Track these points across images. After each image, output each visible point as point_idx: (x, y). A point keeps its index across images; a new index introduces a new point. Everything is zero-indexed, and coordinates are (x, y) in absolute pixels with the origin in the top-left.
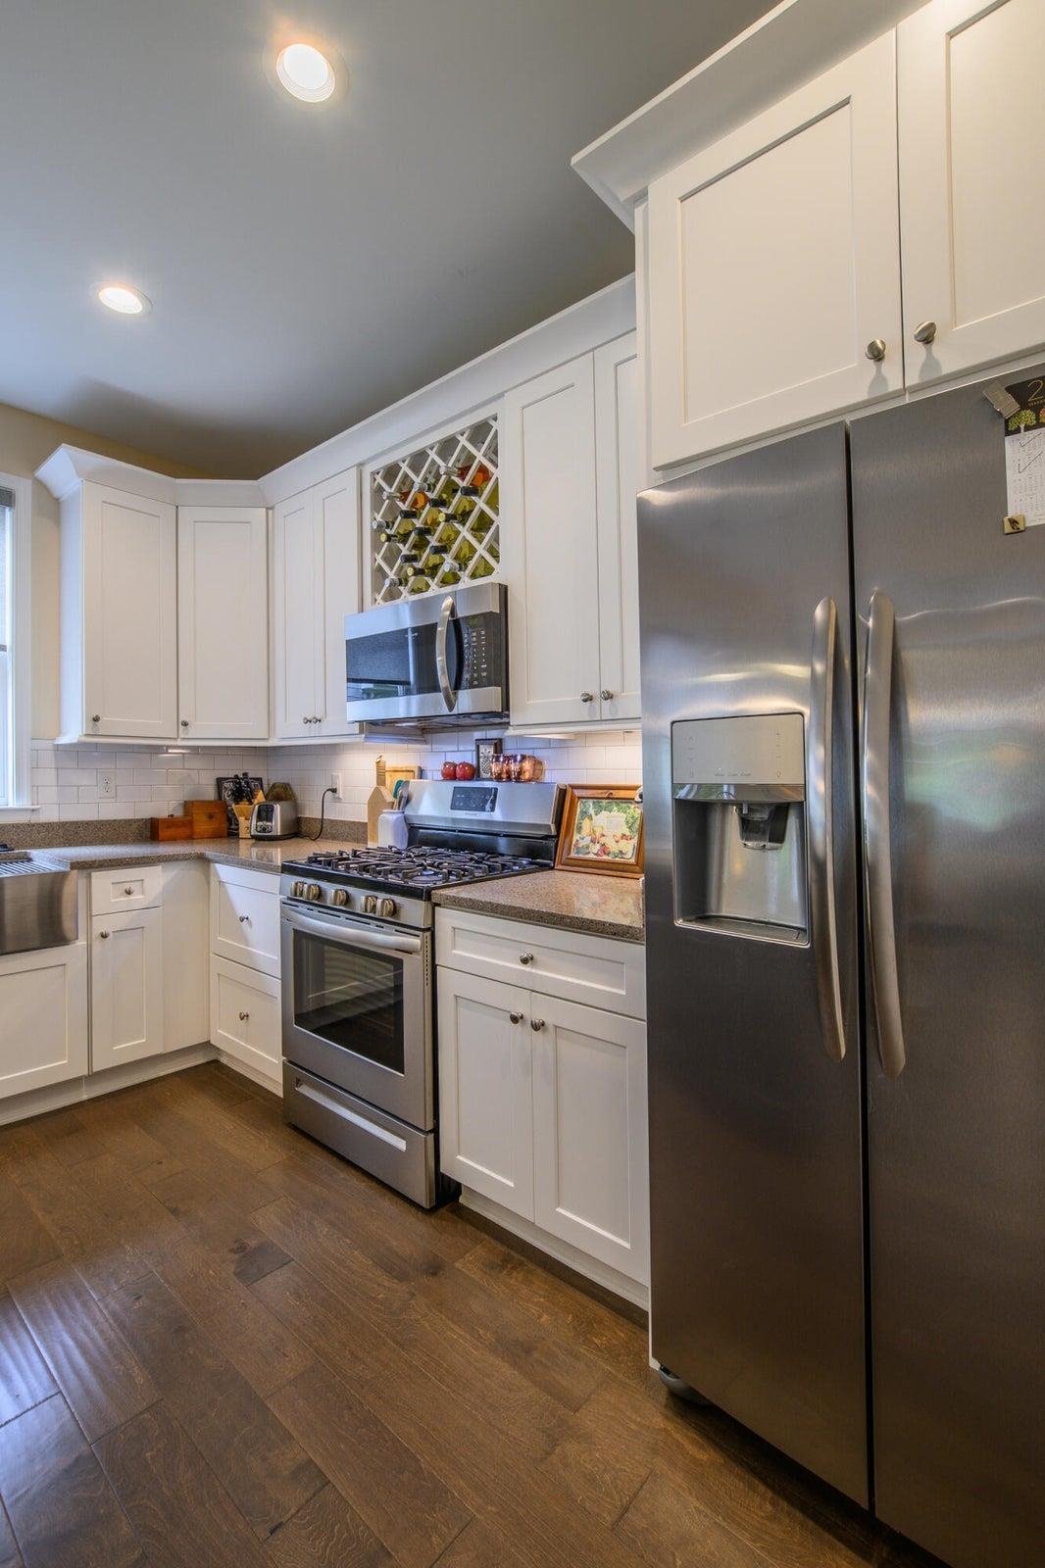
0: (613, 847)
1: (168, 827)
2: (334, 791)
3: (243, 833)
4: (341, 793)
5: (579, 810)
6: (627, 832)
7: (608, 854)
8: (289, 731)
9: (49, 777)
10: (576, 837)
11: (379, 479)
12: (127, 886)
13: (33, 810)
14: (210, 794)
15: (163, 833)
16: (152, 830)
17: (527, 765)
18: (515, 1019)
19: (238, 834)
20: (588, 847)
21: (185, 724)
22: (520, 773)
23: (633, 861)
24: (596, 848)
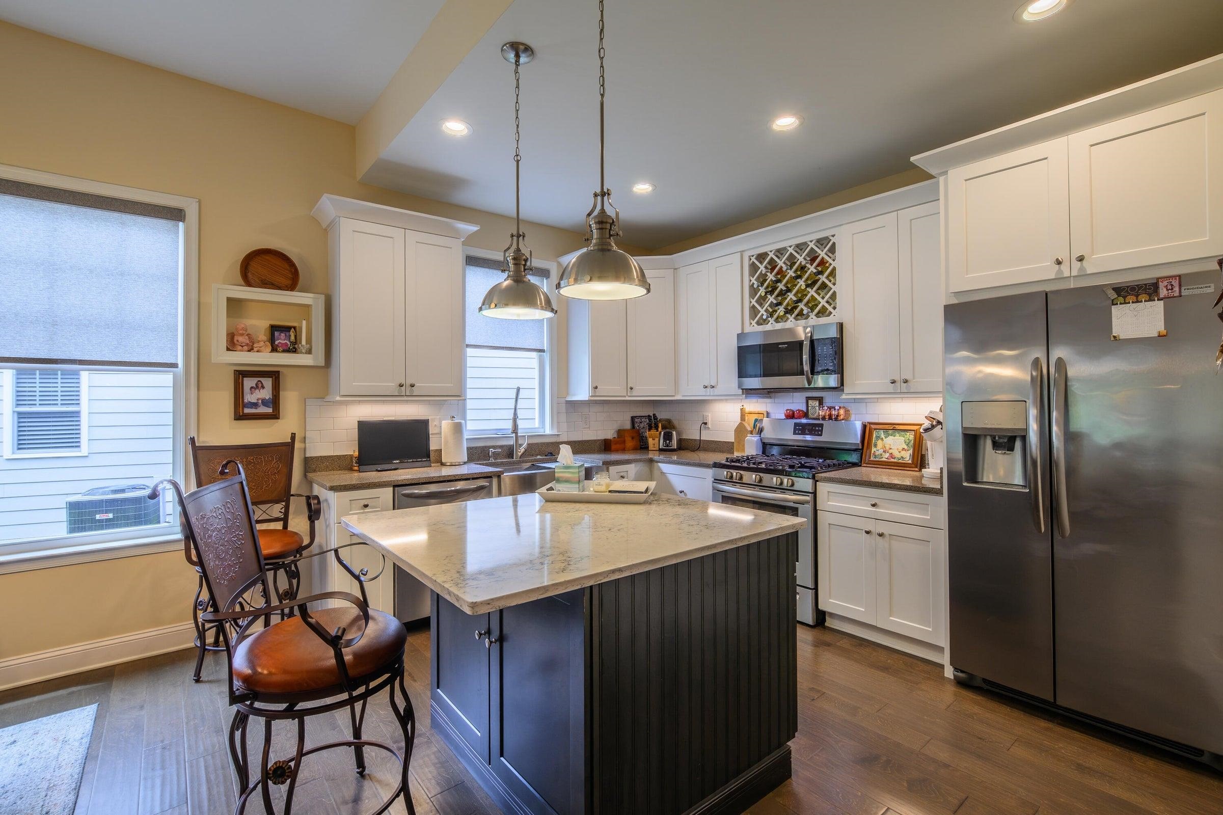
0: (897, 454)
1: (616, 444)
2: (706, 424)
3: (651, 447)
4: (709, 425)
5: (874, 436)
6: (906, 447)
7: (894, 458)
8: (689, 391)
9: (563, 417)
10: (873, 449)
11: (753, 259)
12: (622, 474)
13: (558, 435)
14: (628, 426)
15: (613, 447)
16: (606, 446)
17: (842, 412)
18: (868, 532)
19: (648, 448)
20: (881, 455)
21: (631, 388)
22: (837, 416)
23: (910, 462)
24: (887, 455)
